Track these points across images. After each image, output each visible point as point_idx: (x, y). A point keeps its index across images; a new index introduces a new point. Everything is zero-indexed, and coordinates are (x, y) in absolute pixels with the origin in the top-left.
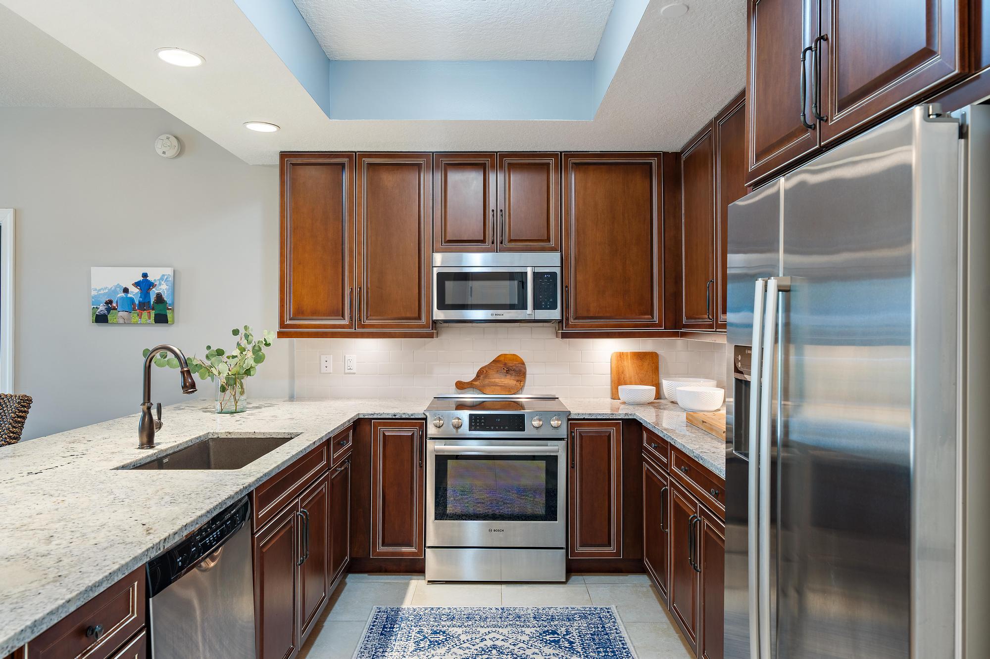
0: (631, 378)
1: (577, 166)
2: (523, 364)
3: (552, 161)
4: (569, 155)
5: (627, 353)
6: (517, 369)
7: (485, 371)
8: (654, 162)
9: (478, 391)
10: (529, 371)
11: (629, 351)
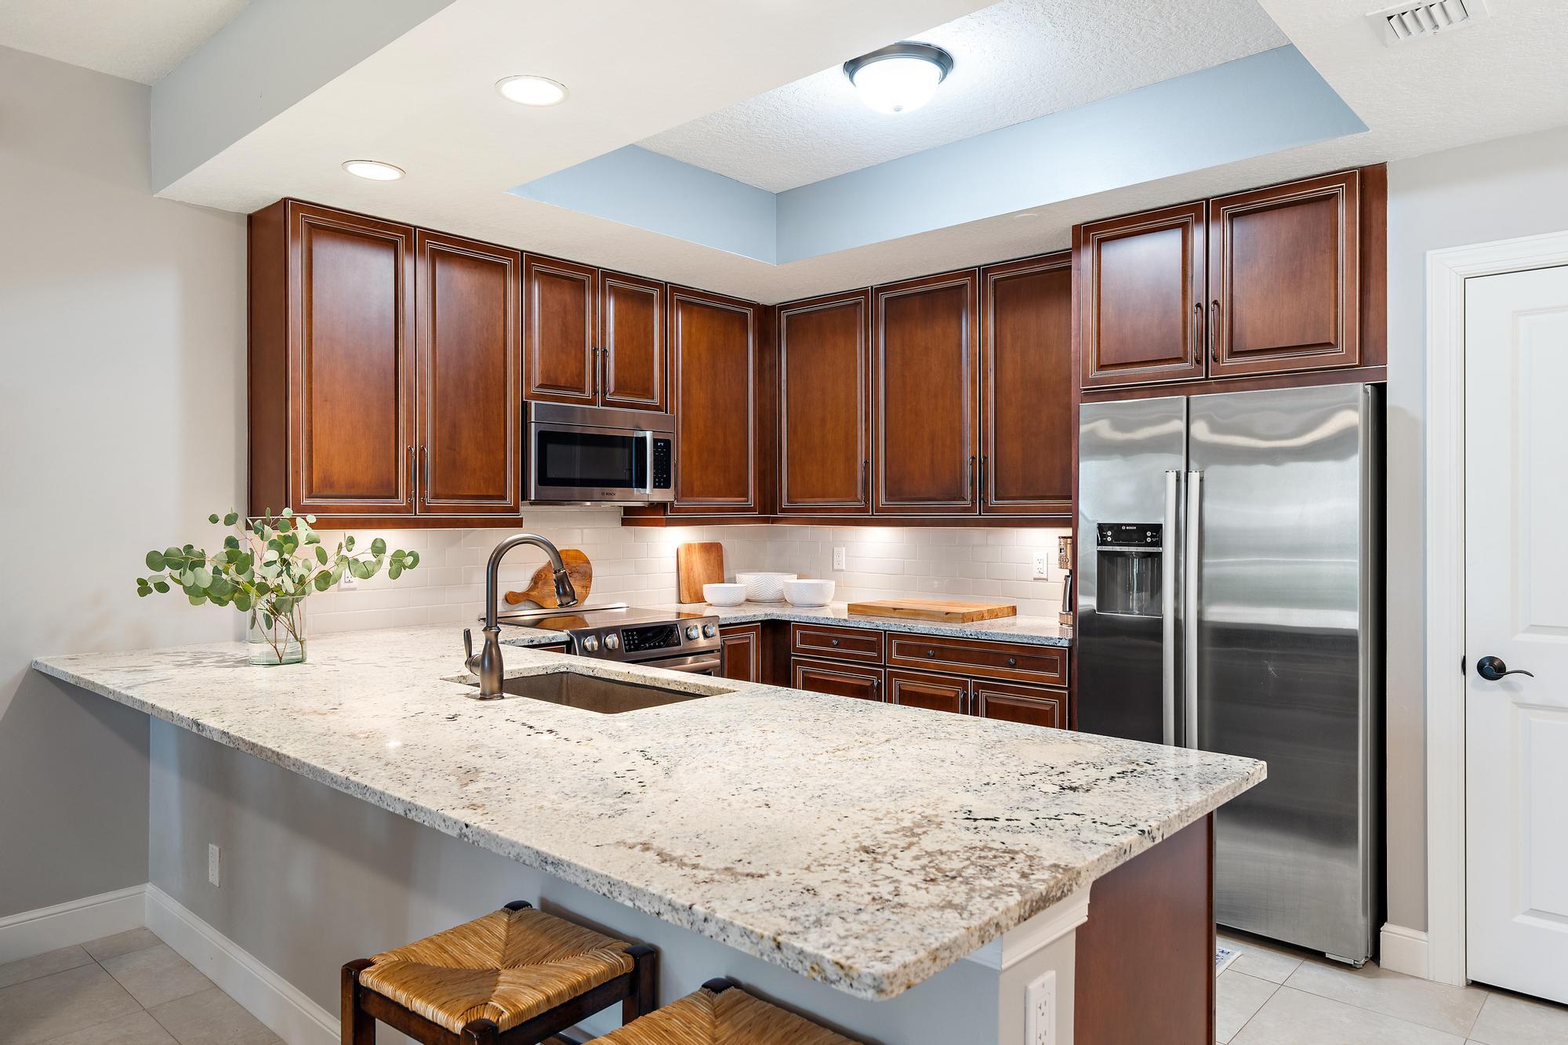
0: (699, 576)
1: (684, 304)
2: (588, 563)
3: (656, 293)
4: (677, 289)
5: (695, 544)
6: (582, 571)
7: (544, 576)
8: (750, 312)
9: (531, 604)
10: (596, 571)
11: (696, 542)
